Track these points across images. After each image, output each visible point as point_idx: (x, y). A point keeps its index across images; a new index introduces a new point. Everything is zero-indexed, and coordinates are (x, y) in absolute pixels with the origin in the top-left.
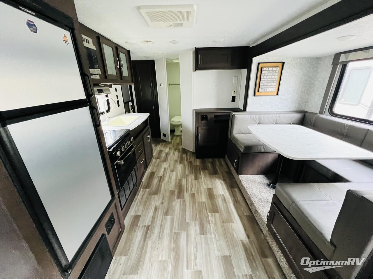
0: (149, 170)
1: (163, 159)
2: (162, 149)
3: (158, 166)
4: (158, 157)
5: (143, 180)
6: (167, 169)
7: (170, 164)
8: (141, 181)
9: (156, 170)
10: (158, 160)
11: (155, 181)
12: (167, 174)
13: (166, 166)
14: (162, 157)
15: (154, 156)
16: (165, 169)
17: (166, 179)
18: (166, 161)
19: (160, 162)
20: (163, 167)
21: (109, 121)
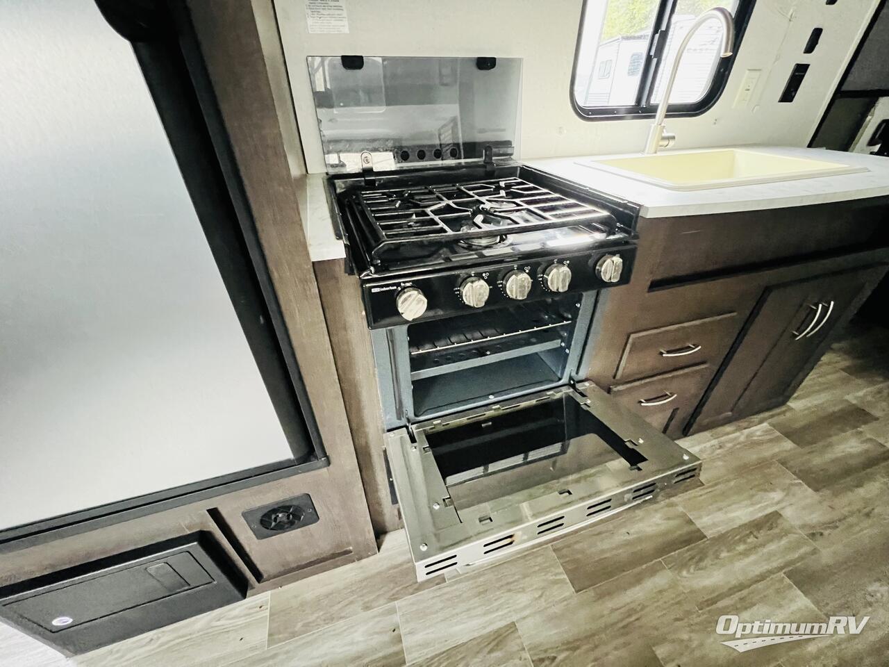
1: (817, 461)
2: (879, 409)
4: (802, 435)
6: (779, 537)
7: (832, 525)
9: (715, 482)
10: (788, 445)
11: (652, 523)
12: (746, 553)
13: (788, 513)
14: (830, 445)
16: (771, 521)
17: (712, 578)
18: (827, 492)
19: (780, 461)
20: (772, 500)
21: (656, 153)
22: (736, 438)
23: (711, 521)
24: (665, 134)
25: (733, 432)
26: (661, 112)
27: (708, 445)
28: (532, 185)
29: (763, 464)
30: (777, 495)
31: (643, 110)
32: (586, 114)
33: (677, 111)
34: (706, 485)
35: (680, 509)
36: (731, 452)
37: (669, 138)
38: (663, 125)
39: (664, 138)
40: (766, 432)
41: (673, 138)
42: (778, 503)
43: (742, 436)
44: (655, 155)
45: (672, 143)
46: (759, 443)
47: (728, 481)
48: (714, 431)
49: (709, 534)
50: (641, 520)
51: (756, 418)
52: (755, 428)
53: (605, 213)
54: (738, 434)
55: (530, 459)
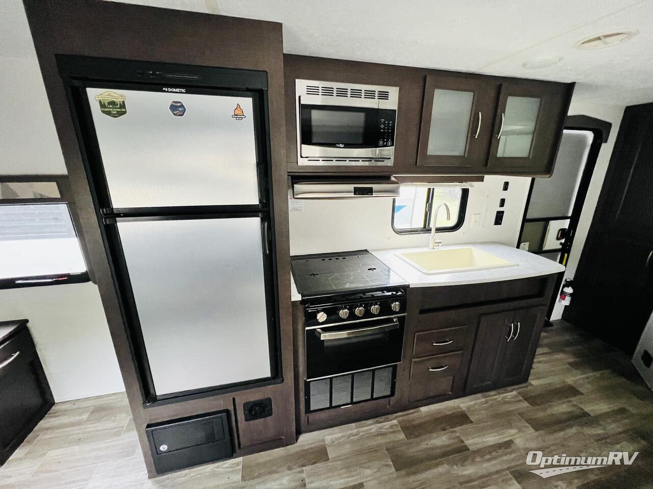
0: (463, 404)
1: (541, 415)
2: (586, 388)
3: (502, 419)
4: (535, 400)
5: (424, 409)
8: (417, 407)
9: (480, 421)
10: (526, 404)
11: (441, 440)
13: (518, 441)
14: (549, 407)
15: (531, 385)
16: (508, 444)
18: (542, 432)
19: (519, 414)
20: (510, 434)
21: (434, 249)
22: (496, 399)
23: (473, 442)
24: (436, 241)
25: (496, 395)
26: (433, 230)
27: (479, 401)
29: (508, 414)
30: (513, 431)
31: (426, 229)
32: (400, 232)
33: (439, 230)
34: (474, 423)
35: (458, 434)
36: (491, 406)
37: (438, 243)
38: (435, 238)
39: (436, 243)
40: (515, 397)
41: (441, 243)
42: (513, 435)
43: (499, 397)
45: (440, 244)
46: (509, 403)
47: (487, 422)
48: (484, 393)
49: (471, 448)
50: (434, 438)
51: (509, 388)
52: (508, 394)
54: (497, 397)
55: (374, 397)
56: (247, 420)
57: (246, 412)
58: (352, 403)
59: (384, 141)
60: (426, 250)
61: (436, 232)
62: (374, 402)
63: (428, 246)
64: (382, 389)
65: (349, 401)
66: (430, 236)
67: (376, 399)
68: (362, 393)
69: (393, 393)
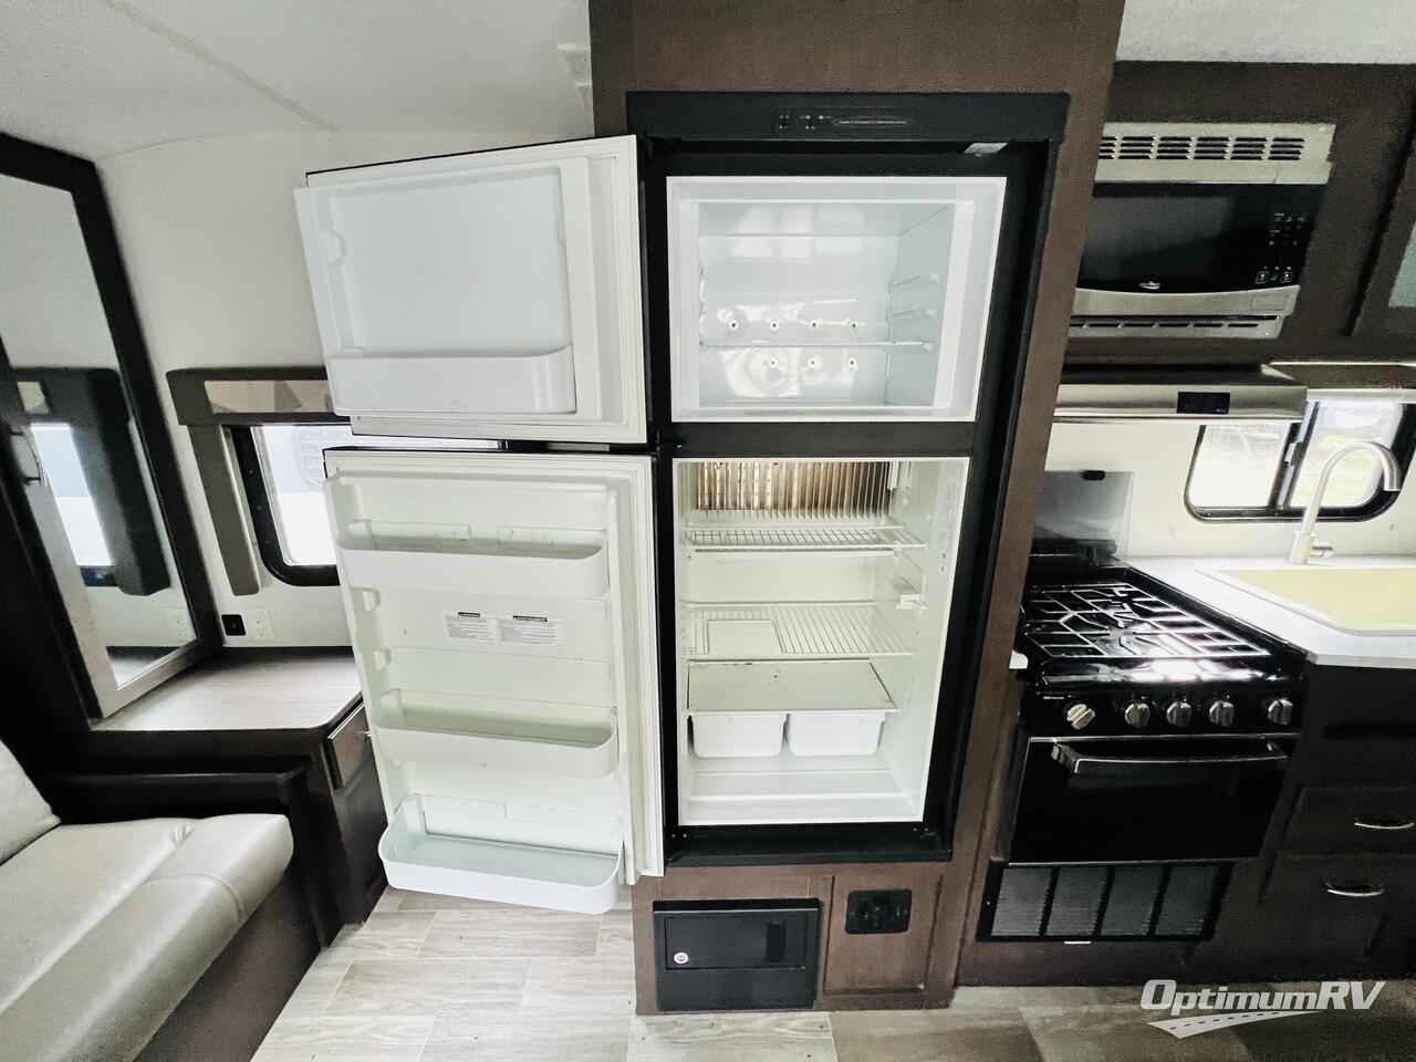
21: (1305, 563)
24: (1317, 544)
26: (1310, 515)
28: (1154, 599)
31: (1278, 511)
32: (1201, 515)
33: (1327, 514)
37: (1322, 548)
38: (1313, 535)
39: (1316, 548)
41: (1330, 548)
44: (1305, 567)
45: (1328, 553)
53: (1264, 653)
55: (1157, 933)
56: (850, 929)
57: (852, 913)
58: (1095, 937)
59: (1272, 272)
60: (1279, 565)
61: (1318, 520)
62: (1154, 945)
63: (1286, 556)
64: (1182, 916)
65: (1089, 931)
66: (1300, 529)
67: (1161, 938)
68: (1128, 918)
69: (1208, 932)
